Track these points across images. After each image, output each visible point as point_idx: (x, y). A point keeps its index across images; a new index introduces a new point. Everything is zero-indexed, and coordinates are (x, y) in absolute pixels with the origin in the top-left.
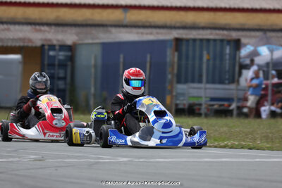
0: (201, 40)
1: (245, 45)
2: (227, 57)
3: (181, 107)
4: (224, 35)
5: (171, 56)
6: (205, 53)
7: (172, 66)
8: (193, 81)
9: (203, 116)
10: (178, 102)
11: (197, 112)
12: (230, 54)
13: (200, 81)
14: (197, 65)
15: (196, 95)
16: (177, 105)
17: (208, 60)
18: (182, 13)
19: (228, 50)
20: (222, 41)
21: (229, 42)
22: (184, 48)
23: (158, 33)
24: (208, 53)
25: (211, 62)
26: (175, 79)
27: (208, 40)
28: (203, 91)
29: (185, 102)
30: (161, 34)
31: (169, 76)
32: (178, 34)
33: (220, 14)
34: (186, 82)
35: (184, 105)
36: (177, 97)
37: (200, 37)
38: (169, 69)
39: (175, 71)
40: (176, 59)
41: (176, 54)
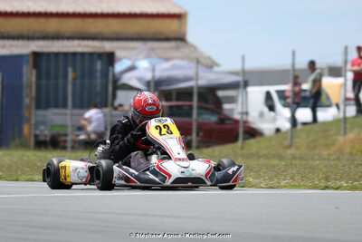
0: (66, 54)
1: (120, 59)
2: (99, 74)
3: (42, 138)
4: (94, 47)
5: (29, 75)
6: (70, 70)
7: (30, 87)
8: (56, 106)
9: (69, 149)
10: (38, 132)
11: (62, 144)
12: (102, 71)
13: (65, 106)
14: (61, 86)
15: (59, 123)
16: (36, 136)
17: (74, 79)
18: (42, 20)
19: (99, 66)
20: (91, 54)
21: (100, 55)
22: (44, 65)
23: (12, 46)
24: (74, 70)
25: (78, 82)
26: (33, 105)
27: (74, 54)
28: (69, 118)
29: (47, 132)
30: (17, 47)
31: (27, 101)
32: (37, 47)
33: (91, 21)
34: (47, 107)
35: (46, 136)
36: (36, 126)
37: (65, 50)
38: (26, 91)
39: (34, 94)
40: (34, 79)
41: (34, 72)
